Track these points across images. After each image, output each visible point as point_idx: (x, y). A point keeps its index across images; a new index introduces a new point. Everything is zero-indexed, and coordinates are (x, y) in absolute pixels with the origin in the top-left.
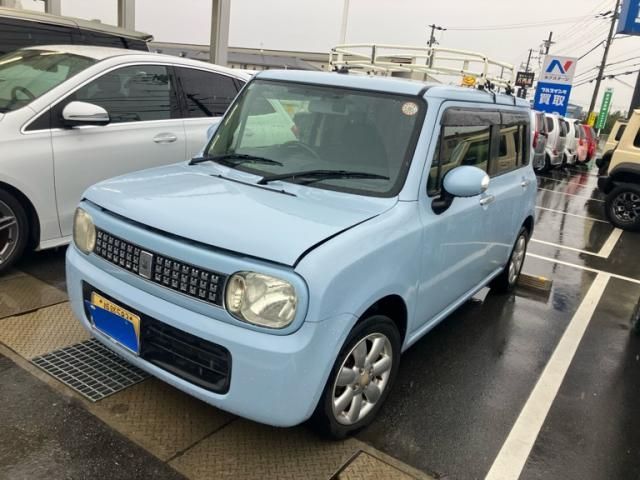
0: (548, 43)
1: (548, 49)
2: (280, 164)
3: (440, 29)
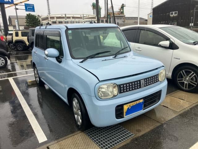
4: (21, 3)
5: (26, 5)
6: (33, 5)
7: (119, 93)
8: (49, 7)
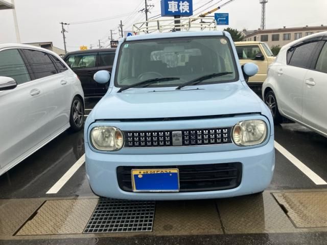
0: (121, 26)
1: (122, 28)
2: (178, 79)
3: (66, 24)
4: (209, 13)
5: (217, 16)
6: (228, 14)
7: (125, 146)
8: (263, 15)
